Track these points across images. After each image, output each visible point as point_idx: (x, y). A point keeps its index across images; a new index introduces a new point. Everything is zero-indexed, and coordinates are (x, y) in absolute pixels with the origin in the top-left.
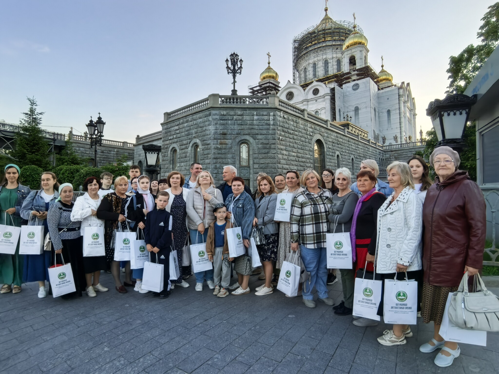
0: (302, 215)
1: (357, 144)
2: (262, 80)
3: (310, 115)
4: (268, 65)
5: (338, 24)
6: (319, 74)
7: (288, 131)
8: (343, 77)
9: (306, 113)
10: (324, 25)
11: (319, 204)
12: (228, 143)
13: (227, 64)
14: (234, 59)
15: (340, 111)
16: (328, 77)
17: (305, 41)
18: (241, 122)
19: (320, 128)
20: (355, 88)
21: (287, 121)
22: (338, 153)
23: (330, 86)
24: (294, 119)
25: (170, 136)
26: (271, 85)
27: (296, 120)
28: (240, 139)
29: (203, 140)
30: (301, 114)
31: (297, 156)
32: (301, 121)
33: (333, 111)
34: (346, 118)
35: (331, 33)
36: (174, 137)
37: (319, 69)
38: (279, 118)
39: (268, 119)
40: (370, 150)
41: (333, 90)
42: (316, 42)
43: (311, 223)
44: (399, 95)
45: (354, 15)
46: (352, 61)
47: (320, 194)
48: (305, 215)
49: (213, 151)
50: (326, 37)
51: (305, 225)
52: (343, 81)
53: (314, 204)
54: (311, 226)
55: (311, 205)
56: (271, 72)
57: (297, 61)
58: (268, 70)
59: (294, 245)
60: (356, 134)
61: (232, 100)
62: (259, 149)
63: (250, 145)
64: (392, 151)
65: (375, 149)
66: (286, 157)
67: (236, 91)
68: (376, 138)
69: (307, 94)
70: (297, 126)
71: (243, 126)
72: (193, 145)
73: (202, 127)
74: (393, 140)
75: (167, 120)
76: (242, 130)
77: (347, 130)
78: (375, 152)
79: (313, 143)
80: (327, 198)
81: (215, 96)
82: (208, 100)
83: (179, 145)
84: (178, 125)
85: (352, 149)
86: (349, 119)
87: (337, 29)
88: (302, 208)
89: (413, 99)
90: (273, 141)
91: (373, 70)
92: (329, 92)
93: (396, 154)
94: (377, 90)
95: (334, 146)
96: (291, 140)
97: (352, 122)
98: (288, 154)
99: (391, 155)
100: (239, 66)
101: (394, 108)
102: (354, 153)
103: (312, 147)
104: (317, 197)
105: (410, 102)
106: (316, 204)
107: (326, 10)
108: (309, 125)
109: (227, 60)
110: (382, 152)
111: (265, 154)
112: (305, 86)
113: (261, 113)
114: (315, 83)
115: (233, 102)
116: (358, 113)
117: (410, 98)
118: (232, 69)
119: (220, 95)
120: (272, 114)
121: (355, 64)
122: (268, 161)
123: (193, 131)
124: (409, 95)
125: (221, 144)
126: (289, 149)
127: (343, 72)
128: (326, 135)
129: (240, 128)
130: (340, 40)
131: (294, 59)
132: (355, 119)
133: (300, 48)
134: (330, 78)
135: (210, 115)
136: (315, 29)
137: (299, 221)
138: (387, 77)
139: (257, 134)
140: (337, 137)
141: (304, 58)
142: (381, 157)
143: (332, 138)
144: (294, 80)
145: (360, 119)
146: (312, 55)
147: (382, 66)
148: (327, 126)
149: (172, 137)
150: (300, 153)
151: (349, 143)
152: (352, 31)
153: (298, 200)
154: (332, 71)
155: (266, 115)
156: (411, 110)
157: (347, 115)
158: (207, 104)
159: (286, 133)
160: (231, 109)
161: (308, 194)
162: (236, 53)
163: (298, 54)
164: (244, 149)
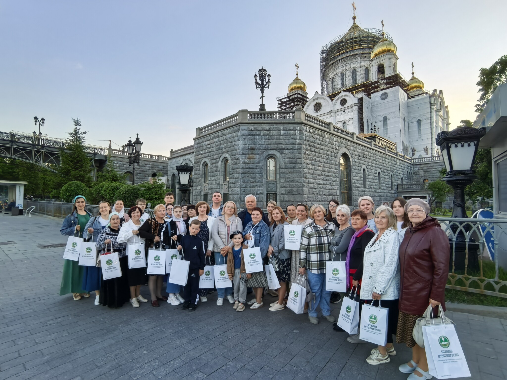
0: (309, 245)
1: (384, 158)
2: (290, 91)
3: (336, 128)
4: (296, 76)
5: (367, 32)
6: (347, 83)
7: (314, 146)
8: (371, 86)
9: (332, 126)
10: (352, 34)
11: (323, 236)
12: (256, 158)
13: (256, 80)
14: (262, 74)
15: (367, 121)
16: (355, 87)
17: (332, 51)
18: (268, 137)
19: (346, 142)
20: (383, 97)
21: (313, 135)
22: (364, 167)
23: (358, 96)
24: (320, 133)
25: (202, 150)
26: (299, 96)
27: (322, 134)
28: (267, 154)
29: (232, 154)
30: (327, 128)
31: (323, 171)
32: (327, 135)
33: (361, 122)
34: (374, 129)
35: (358, 41)
36: (205, 152)
37: (347, 79)
38: (305, 133)
39: (294, 134)
40: (398, 164)
41: (361, 100)
42: (344, 51)
43: (316, 252)
44: (430, 104)
45: (382, 23)
46: (381, 69)
47: (325, 227)
48: (311, 245)
49: (242, 165)
50: (354, 46)
51: (311, 253)
52: (372, 91)
53: (319, 236)
54: (316, 254)
55: (317, 236)
56: (299, 83)
57: (325, 71)
58: (296, 81)
59: (302, 270)
60: (384, 146)
61: (259, 116)
62: (285, 163)
63: (277, 160)
64: (421, 165)
65: (403, 163)
66: (311, 171)
67: (264, 105)
68: (405, 149)
69: (334, 105)
70: (322, 140)
71: (270, 141)
72: (223, 159)
73: (231, 142)
74: (423, 151)
75: (199, 135)
76: (269, 144)
77: (374, 143)
78: (402, 165)
79: (338, 157)
80: (331, 230)
81: (244, 112)
82: (237, 116)
83: (210, 160)
84: (209, 140)
85: (379, 162)
86: (377, 130)
87: (365, 37)
88: (309, 238)
89: (447, 107)
90: (299, 156)
91: (402, 78)
92: (357, 102)
93: (426, 168)
94: (406, 98)
95: (360, 160)
96: (317, 154)
97: (380, 134)
98: (314, 168)
99: (420, 169)
100: (267, 80)
101: (424, 117)
102: (380, 167)
103: (338, 161)
104: (322, 230)
105: (444, 111)
106: (321, 236)
107: (354, 18)
108: (335, 139)
109: (256, 76)
110: (410, 165)
111: (291, 168)
112: (332, 97)
113: (288, 128)
114: (343, 93)
115: (261, 118)
116: (387, 124)
117: (443, 106)
118: (260, 84)
119: (249, 110)
120: (298, 128)
121: (383, 72)
122: (294, 175)
123: (223, 146)
124: (442, 103)
125: (249, 158)
126: (315, 163)
127: (371, 81)
128: (352, 148)
129: (268, 143)
130: (368, 48)
131: (322, 70)
132: (384, 129)
133: (328, 57)
134: (357, 88)
135: (239, 130)
136: (343, 38)
137: (307, 249)
138: (418, 85)
139: (284, 149)
140: (363, 150)
141: (332, 67)
142: (409, 171)
143: (357, 152)
144: (322, 90)
145: (388, 130)
146: (340, 65)
147: (413, 73)
148: (353, 139)
149: (203, 152)
150: (326, 167)
151: (376, 156)
152: (381, 39)
153: (306, 231)
154: (360, 80)
155: (292, 130)
156: (443, 119)
157: (375, 126)
158: (237, 119)
159: (312, 147)
160: (259, 124)
161: (314, 226)
162: (264, 69)
163: (326, 64)
164: (271, 164)
